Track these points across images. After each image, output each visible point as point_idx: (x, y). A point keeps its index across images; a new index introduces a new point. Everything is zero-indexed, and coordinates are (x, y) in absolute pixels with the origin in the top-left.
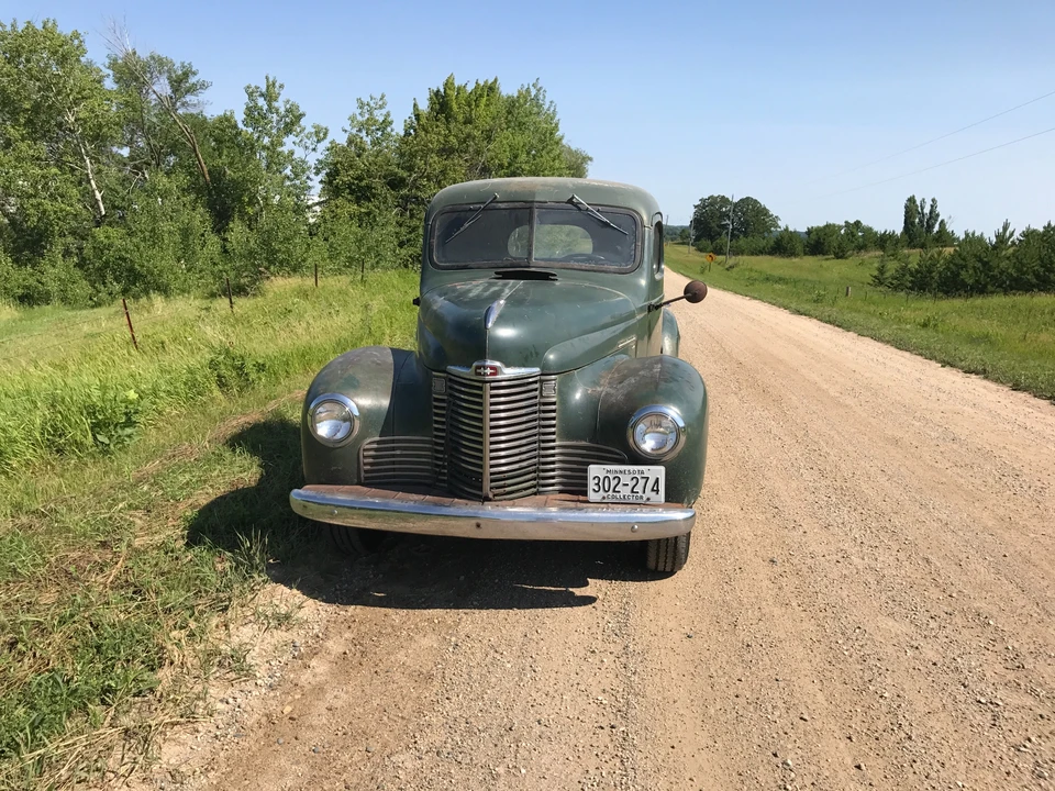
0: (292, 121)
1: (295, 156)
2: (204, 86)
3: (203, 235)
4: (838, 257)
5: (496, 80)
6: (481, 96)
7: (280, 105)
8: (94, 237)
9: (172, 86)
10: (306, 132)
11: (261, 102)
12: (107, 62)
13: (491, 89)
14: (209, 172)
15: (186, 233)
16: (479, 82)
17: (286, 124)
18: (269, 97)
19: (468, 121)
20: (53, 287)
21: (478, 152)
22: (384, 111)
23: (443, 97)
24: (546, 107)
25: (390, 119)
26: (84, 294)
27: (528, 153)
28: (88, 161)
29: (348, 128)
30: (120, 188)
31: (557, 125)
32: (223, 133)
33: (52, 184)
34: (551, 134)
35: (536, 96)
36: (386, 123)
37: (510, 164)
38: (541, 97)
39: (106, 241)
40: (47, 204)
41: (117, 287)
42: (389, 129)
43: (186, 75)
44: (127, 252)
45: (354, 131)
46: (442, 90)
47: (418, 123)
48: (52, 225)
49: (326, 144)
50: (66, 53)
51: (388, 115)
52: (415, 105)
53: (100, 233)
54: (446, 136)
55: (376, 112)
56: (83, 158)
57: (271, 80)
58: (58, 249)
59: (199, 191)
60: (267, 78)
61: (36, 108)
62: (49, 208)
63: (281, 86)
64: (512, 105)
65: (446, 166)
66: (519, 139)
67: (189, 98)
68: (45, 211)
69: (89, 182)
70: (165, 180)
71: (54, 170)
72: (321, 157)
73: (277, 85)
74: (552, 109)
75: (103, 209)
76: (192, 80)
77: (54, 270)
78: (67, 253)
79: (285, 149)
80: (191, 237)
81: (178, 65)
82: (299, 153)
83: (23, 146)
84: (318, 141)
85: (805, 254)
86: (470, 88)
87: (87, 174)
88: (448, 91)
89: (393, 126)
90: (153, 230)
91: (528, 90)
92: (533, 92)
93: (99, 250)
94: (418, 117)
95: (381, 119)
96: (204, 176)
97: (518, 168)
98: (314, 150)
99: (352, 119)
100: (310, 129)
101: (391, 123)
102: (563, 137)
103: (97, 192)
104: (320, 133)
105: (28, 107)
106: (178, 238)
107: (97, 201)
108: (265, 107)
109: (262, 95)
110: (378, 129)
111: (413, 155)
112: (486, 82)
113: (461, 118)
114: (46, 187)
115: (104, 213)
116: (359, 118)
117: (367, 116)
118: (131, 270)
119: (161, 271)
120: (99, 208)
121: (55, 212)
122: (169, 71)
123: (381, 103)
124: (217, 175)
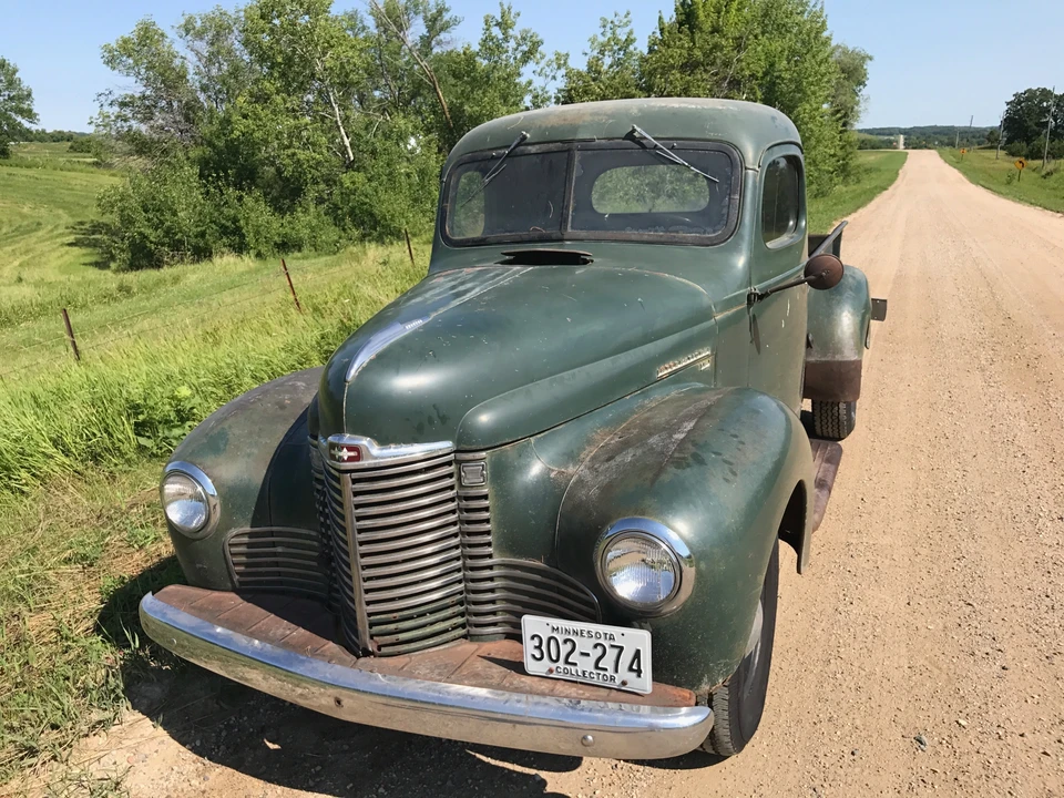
0: (530, 50)
2: (454, 23)
7: (516, 32)
8: (342, 184)
9: (427, 26)
10: (546, 60)
11: (497, 32)
15: (422, 173)
17: (524, 53)
18: (505, 24)
19: (714, 31)
20: (305, 233)
21: (727, 64)
27: (789, 59)
28: (337, 109)
29: (588, 51)
30: (363, 133)
32: (460, 67)
33: (304, 133)
36: (628, 42)
37: (765, 74)
39: (351, 186)
40: (301, 154)
41: (356, 233)
42: (631, 49)
44: (366, 196)
45: (594, 54)
47: (663, 38)
48: (305, 173)
49: (565, 70)
51: (630, 33)
52: (660, 18)
53: (346, 179)
54: (690, 49)
55: (618, 32)
56: (332, 106)
57: (506, 8)
58: (311, 195)
59: (441, 130)
60: (501, 5)
61: (289, 61)
62: (302, 157)
63: (517, 15)
65: (688, 82)
66: (777, 45)
67: (442, 36)
68: (299, 160)
69: (338, 129)
70: (402, 121)
71: (306, 120)
72: (561, 86)
73: (513, 12)
75: (351, 155)
77: (306, 218)
78: (320, 201)
79: (523, 80)
82: (538, 82)
83: (278, 99)
84: (559, 68)
87: (336, 122)
89: (635, 44)
90: (391, 173)
93: (346, 195)
94: (662, 30)
95: (623, 39)
96: (444, 114)
97: (778, 78)
98: (554, 77)
99: (592, 42)
100: (550, 57)
101: (633, 42)
103: (345, 138)
104: (561, 61)
105: (280, 60)
106: (416, 178)
107: (346, 147)
108: (500, 36)
109: (497, 24)
110: (620, 50)
111: (652, 74)
113: (707, 27)
114: (300, 138)
115: (352, 158)
116: (600, 40)
117: (608, 35)
118: (371, 214)
119: (393, 216)
120: (348, 153)
121: (308, 161)
122: (424, 11)
123: (626, 20)
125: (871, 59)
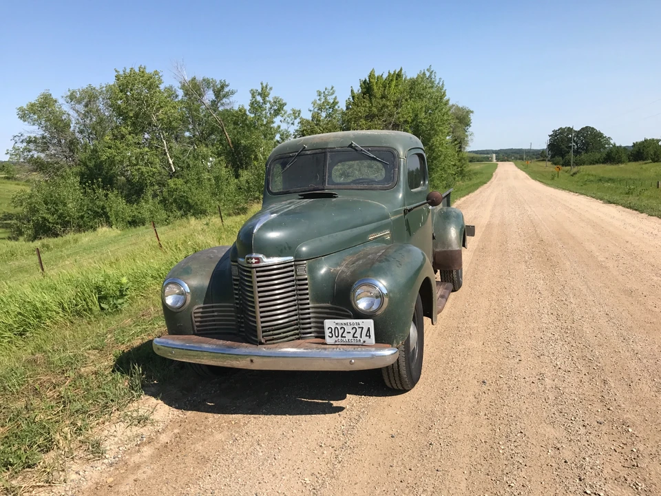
0: (279, 109)
1: (281, 128)
2: (233, 93)
3: (227, 179)
4: (654, 161)
5: (401, 69)
6: (392, 80)
7: (270, 98)
8: (168, 185)
9: (215, 95)
10: (288, 113)
11: (259, 98)
12: (180, 85)
13: (399, 75)
14: (232, 143)
15: (217, 179)
16: (391, 72)
17: (275, 110)
18: (264, 94)
19: (383, 97)
20: (147, 215)
21: (391, 115)
22: (333, 96)
23: (368, 84)
24: (437, 82)
25: (336, 101)
26: (162, 218)
27: (426, 112)
28: (165, 143)
29: (312, 109)
30: (181, 157)
31: (444, 93)
32: (238, 119)
33: (146, 157)
34: (441, 99)
35: (430, 76)
36: (335, 103)
37: (413, 121)
38: (433, 76)
39: (174, 187)
40: (144, 169)
41: (179, 214)
42: (336, 107)
43: (222, 87)
44: (184, 192)
45: (316, 110)
46: (368, 80)
47: (355, 101)
48: (146, 180)
49: (298, 120)
50: (151, 83)
51: (335, 98)
52: (352, 91)
53: (171, 182)
54: (370, 107)
55: (328, 97)
56: (162, 141)
57: (264, 85)
58: (149, 193)
59: (227, 154)
60: (262, 84)
61: (137, 116)
62: (144, 170)
63: (271, 89)
64: (413, 83)
65: (371, 126)
66: (419, 105)
67: (224, 100)
68: (142, 172)
69: (165, 154)
70: (205, 149)
71: (147, 149)
72: (298, 128)
73: (268, 87)
74: (441, 83)
75: (173, 169)
76: (226, 90)
77: (147, 206)
78: (155, 196)
79: (275, 125)
80: (220, 181)
81: (218, 82)
82: (284, 127)
83: (130, 137)
84: (295, 118)
85: (630, 161)
86: (385, 76)
87: (165, 150)
88: (371, 80)
89: (338, 105)
90: (199, 179)
91: (424, 74)
92: (428, 74)
93: (171, 192)
94: (353, 97)
95: (331, 101)
96: (229, 145)
97: (420, 122)
98: (293, 124)
99: (314, 103)
100: (290, 112)
101: (337, 103)
102: (449, 100)
103: (170, 159)
104: (296, 114)
105: (131, 115)
106: (213, 181)
107: (170, 164)
108: (262, 101)
109: (259, 94)
110: (330, 108)
111: (349, 121)
112: (395, 72)
113: (379, 95)
114: (143, 159)
115: (174, 171)
116: (318, 102)
117: (323, 100)
118: (187, 203)
119: (202, 203)
120: (171, 168)
121: (148, 173)
122: (213, 86)
123: (332, 91)
124: (236, 145)
125: (472, 112)
